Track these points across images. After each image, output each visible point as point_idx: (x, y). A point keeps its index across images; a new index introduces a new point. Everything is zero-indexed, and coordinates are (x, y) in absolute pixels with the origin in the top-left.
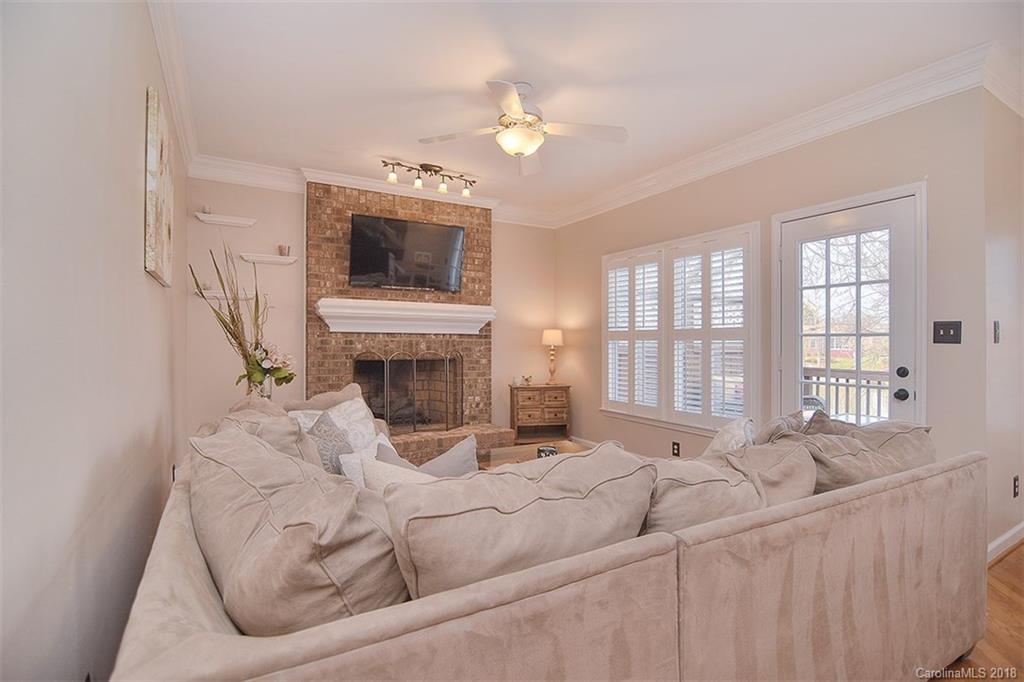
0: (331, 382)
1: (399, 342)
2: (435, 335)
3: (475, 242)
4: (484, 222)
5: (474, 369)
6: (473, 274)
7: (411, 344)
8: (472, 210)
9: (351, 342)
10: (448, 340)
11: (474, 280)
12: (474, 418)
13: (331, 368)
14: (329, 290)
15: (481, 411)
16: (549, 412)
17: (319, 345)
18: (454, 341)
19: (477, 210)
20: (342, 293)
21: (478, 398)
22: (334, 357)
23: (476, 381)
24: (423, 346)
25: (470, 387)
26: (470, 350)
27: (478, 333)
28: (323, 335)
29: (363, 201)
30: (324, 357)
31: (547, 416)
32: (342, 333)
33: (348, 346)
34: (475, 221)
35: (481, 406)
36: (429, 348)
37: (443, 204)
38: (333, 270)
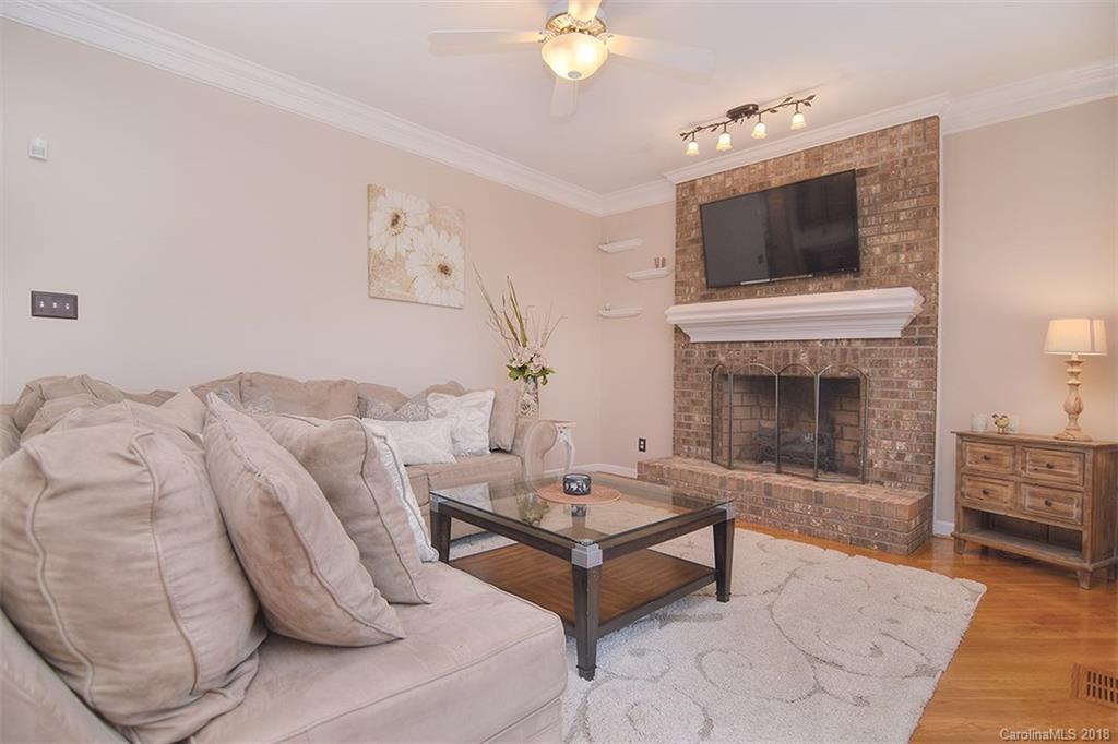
0: (694, 398)
1: (770, 352)
2: (823, 341)
3: (901, 184)
4: (920, 144)
5: (894, 395)
6: (895, 238)
7: (786, 355)
8: (893, 134)
9: (714, 354)
10: (845, 348)
11: (896, 249)
12: (892, 476)
13: (695, 381)
14: (694, 297)
15: (908, 468)
16: (1033, 495)
17: (683, 357)
18: (855, 351)
19: (905, 130)
20: (705, 298)
21: (901, 446)
22: (697, 370)
23: (898, 416)
24: (804, 358)
25: (886, 424)
26: (886, 363)
27: (899, 336)
28: (687, 346)
29: (729, 184)
30: (688, 370)
31: (1028, 502)
32: (706, 343)
33: (712, 358)
34: (901, 148)
35: (908, 458)
36: (812, 362)
37: (837, 145)
38: (697, 274)
